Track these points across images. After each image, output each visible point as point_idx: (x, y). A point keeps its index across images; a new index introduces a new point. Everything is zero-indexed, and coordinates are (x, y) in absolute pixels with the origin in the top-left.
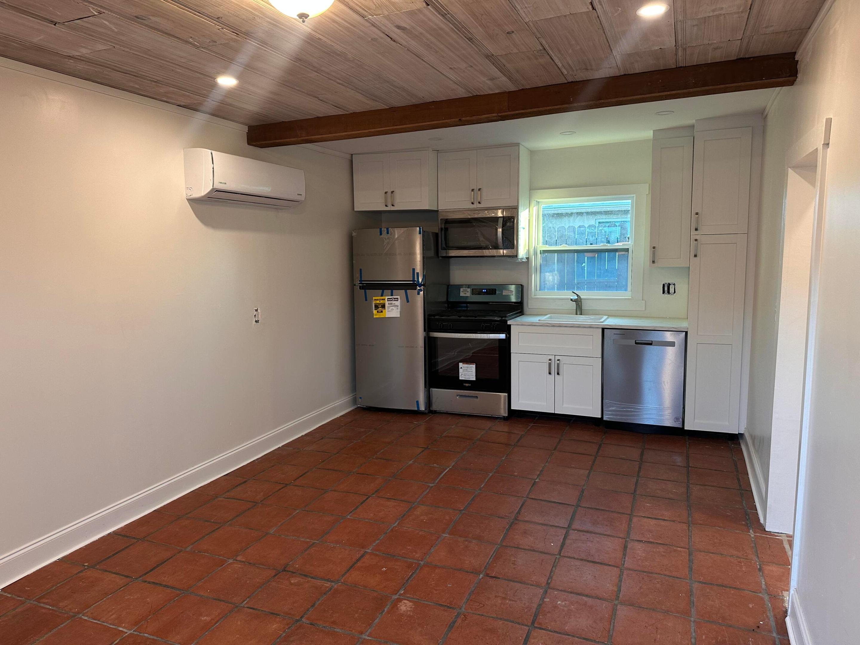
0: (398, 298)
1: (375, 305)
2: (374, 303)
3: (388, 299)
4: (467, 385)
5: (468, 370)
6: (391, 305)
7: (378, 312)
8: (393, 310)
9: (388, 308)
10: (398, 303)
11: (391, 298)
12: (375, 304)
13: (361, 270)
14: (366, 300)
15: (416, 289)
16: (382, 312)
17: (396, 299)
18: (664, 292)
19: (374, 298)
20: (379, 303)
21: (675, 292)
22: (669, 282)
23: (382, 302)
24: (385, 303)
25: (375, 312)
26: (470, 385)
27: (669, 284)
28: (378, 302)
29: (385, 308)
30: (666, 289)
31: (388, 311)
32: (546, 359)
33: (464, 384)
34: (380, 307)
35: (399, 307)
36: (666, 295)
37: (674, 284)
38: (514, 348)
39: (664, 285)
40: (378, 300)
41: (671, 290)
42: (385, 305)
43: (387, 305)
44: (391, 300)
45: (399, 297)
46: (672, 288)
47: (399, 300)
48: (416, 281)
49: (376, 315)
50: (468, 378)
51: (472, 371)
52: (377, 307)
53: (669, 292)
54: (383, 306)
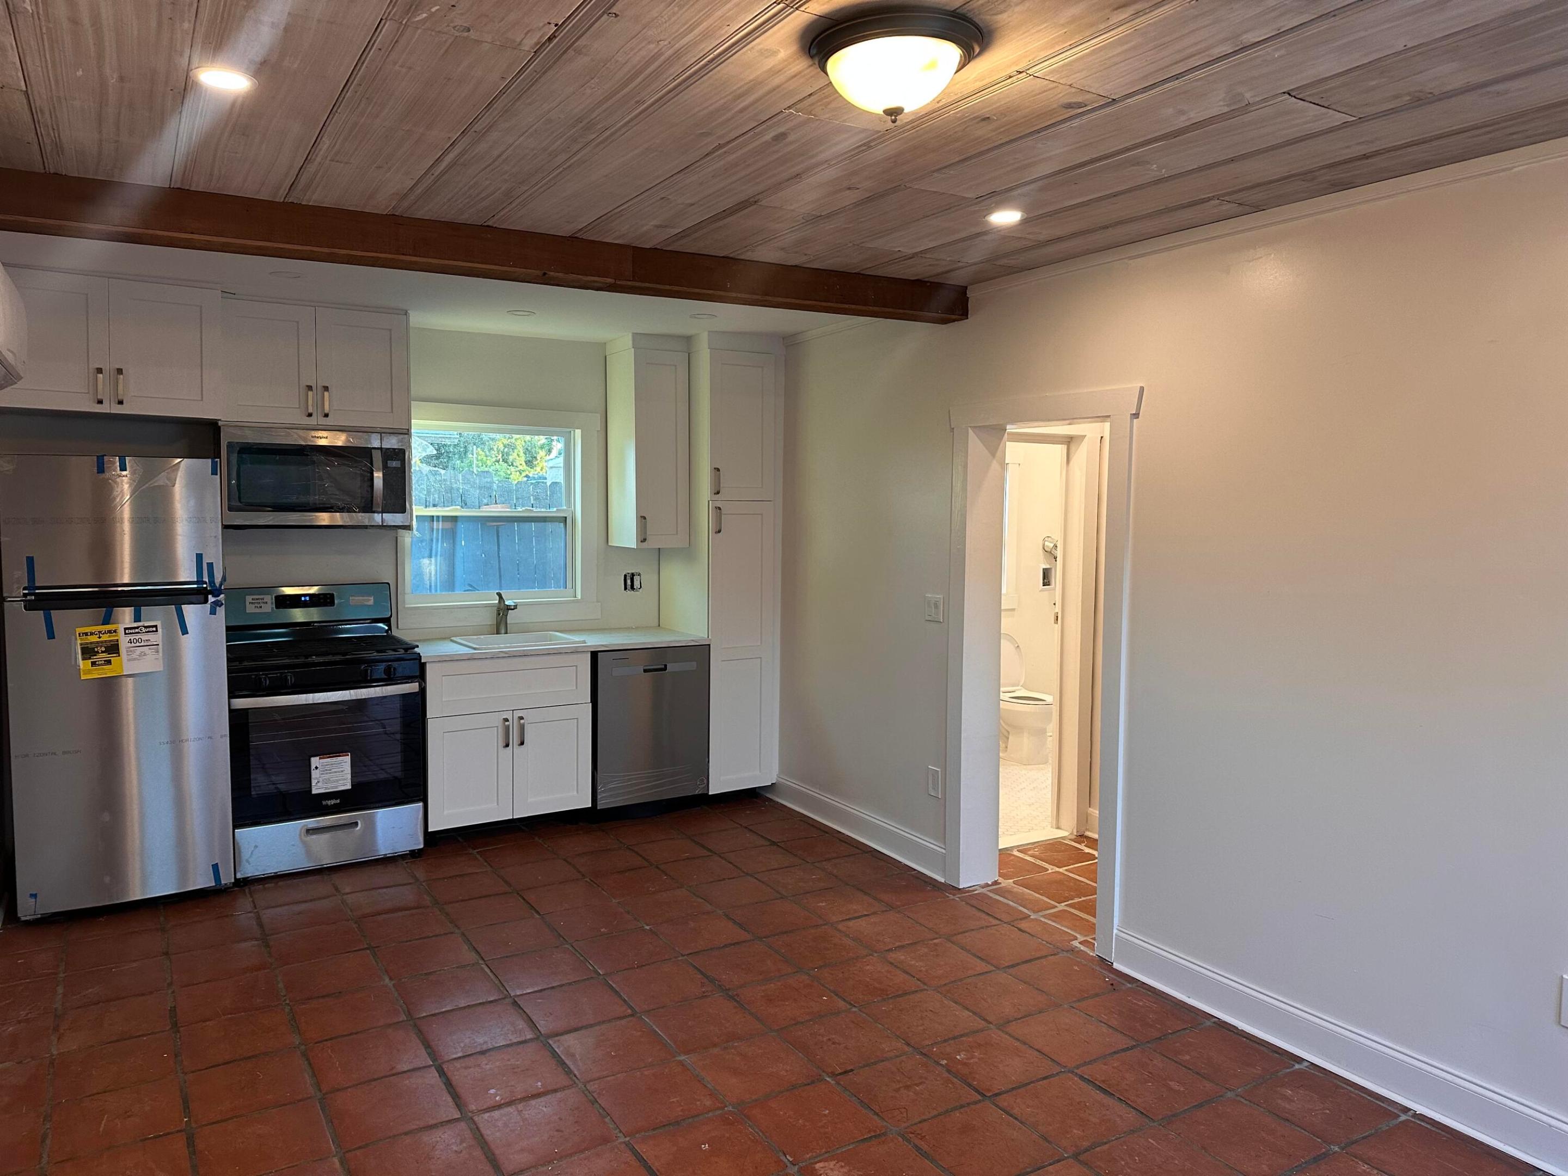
0: (156, 626)
1: (82, 649)
2: (79, 642)
3: (125, 629)
4: (332, 802)
5: (333, 770)
6: (138, 644)
7: (93, 664)
8: (145, 655)
9: (129, 651)
10: (156, 638)
11: (137, 628)
12: (81, 644)
13: (30, 561)
14: (51, 635)
15: (206, 601)
16: (109, 662)
17: (151, 629)
18: (626, 588)
19: (79, 630)
20: (97, 642)
21: (641, 587)
22: (633, 572)
23: (105, 638)
24: (117, 641)
25: (83, 665)
26: (338, 801)
27: (633, 575)
28: (94, 639)
29: (118, 653)
30: (629, 582)
31: (129, 660)
32: (497, 720)
33: (324, 803)
34: (103, 652)
35: (160, 646)
36: (629, 593)
37: (639, 575)
38: (432, 710)
39: (625, 576)
40: (92, 634)
41: (637, 584)
42: (118, 645)
43: (124, 641)
44: (137, 630)
45: (158, 623)
46: (636, 579)
47: (160, 630)
48: (205, 583)
49: (89, 672)
50: (332, 788)
51: (342, 771)
52: (88, 652)
53: (632, 588)
54: (113, 648)
